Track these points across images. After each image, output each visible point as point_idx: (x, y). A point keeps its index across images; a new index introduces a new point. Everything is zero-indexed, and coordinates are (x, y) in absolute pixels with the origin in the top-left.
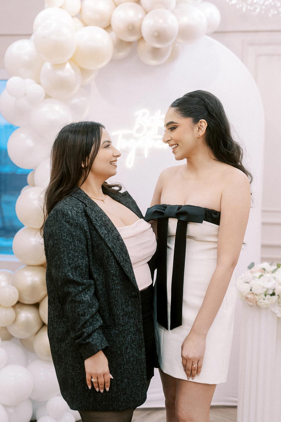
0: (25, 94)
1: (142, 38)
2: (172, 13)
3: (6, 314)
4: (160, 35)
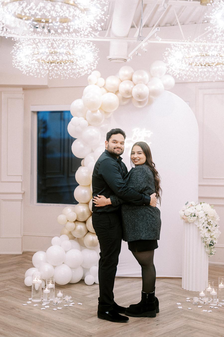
0: (79, 125)
1: (132, 97)
2: (146, 85)
3: (71, 225)
4: (140, 96)
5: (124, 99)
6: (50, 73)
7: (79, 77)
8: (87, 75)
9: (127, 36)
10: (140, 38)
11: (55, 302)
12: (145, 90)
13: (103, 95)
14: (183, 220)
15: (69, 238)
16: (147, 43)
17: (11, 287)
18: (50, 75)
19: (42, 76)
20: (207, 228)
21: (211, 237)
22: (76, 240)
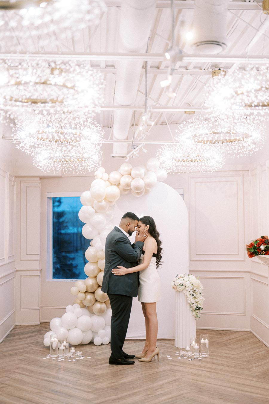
1: (131, 189)
2: (142, 179)
3: (82, 295)
4: (137, 188)
5: (125, 190)
6: (63, 169)
7: (87, 173)
8: (94, 172)
9: (127, 139)
10: (134, 146)
11: (69, 356)
12: (141, 183)
13: (107, 187)
14: (174, 290)
15: (80, 306)
16: (137, 152)
17: (32, 348)
18: (64, 171)
19: (57, 173)
20: (193, 295)
21: (197, 303)
22: (86, 309)
